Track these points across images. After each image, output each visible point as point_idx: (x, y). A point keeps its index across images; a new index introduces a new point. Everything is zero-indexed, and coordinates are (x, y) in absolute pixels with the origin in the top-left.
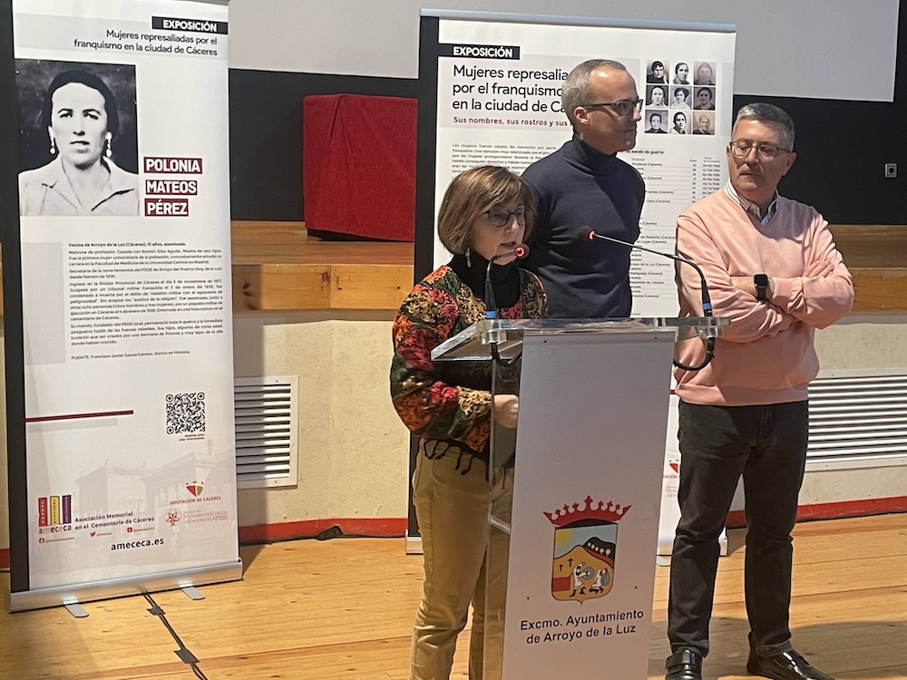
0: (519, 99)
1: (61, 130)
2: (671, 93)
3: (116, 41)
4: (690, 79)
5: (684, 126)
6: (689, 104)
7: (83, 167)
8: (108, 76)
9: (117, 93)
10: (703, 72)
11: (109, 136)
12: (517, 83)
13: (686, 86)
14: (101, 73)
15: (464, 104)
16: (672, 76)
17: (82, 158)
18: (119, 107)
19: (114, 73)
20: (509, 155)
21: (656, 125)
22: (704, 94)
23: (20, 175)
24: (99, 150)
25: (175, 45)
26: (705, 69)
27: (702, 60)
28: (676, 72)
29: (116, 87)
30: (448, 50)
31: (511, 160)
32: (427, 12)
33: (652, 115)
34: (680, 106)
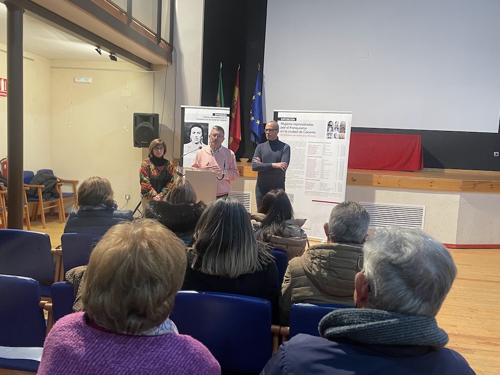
0: (296, 130)
1: (192, 136)
2: (334, 129)
3: (204, 118)
4: (339, 125)
5: (337, 137)
7: (196, 143)
10: (342, 123)
11: (202, 137)
12: (296, 126)
13: (338, 127)
15: (283, 131)
16: (334, 124)
17: (196, 142)
18: (204, 131)
19: (204, 125)
21: (329, 136)
22: (342, 129)
23: (184, 145)
24: (200, 140)
25: (217, 119)
27: (343, 120)
30: (280, 119)
32: (275, 111)
33: (328, 134)
34: (337, 132)
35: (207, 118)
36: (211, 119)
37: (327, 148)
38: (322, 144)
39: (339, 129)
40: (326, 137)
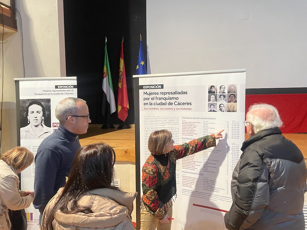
0: (164, 101)
2: (218, 97)
3: (44, 92)
5: (223, 109)
6: (226, 100)
7: (36, 126)
8: (43, 102)
9: (45, 107)
10: (231, 88)
11: (43, 118)
12: (163, 96)
13: (224, 94)
14: (41, 101)
15: (147, 104)
16: (218, 90)
17: (36, 124)
18: (46, 110)
19: (45, 101)
20: (161, 119)
21: (212, 109)
22: (232, 97)
23: (21, 129)
24: (41, 121)
25: (61, 92)
26: (232, 87)
28: (220, 89)
29: (45, 105)
30: (142, 87)
31: (162, 121)
33: (210, 105)
34: (223, 102)
35: (47, 93)
36: (53, 93)
37: (210, 126)
38: (202, 121)
39: (227, 97)
40: (207, 109)
